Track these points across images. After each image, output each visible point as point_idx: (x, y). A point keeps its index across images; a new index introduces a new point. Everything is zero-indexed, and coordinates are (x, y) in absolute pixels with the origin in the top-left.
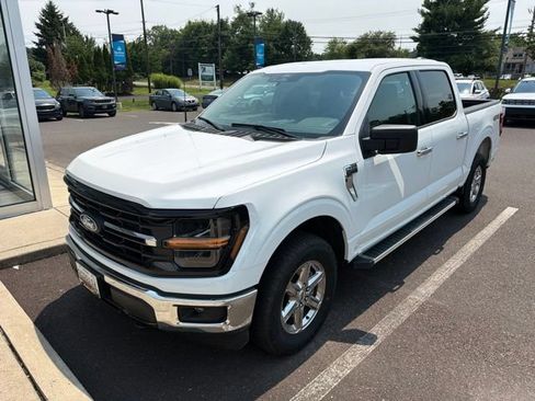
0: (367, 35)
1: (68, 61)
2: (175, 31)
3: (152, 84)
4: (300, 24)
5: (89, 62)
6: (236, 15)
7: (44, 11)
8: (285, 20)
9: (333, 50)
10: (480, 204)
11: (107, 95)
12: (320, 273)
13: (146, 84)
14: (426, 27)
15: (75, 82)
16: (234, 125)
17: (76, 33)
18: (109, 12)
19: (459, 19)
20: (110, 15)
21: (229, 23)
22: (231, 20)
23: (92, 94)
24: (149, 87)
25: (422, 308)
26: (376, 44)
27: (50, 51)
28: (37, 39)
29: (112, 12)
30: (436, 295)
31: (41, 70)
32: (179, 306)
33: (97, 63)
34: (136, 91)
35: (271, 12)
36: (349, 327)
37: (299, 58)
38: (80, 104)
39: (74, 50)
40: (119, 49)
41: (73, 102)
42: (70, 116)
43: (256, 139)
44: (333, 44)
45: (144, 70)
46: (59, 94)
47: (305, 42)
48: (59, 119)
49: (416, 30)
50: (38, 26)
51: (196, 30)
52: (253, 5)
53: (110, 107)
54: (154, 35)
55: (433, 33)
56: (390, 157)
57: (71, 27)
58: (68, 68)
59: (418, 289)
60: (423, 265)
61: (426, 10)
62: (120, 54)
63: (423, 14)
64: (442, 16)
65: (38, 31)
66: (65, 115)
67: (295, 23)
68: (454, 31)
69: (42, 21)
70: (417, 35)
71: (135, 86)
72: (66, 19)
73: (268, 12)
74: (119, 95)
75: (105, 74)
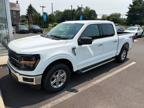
0: (113, 14)
1: (33, 19)
2: (62, 12)
3: (53, 25)
4: (94, 11)
5: (38, 19)
6: (78, 8)
7: (29, 6)
8: (90, 9)
9: (103, 18)
10: (125, 61)
11: (41, 28)
12: (64, 73)
13: (52, 25)
14: (130, 12)
15: (34, 24)
16: (51, 36)
17: (36, 12)
18: (43, 7)
19: (139, 10)
20: (43, 8)
21: (76, 10)
22: (76, 9)
23: (37, 27)
24: (53, 26)
25: (94, 85)
26: (115, 16)
27: (29, 16)
28: (27, 13)
29: (44, 7)
30: (100, 83)
31: (27, 21)
32: (23, 77)
33: (40, 20)
34: (49, 27)
35: (87, 7)
36: (73, 88)
37: (93, 19)
38: (34, 30)
39: (35, 16)
40: (45, 16)
41: (32, 29)
42: (31, 33)
43: (53, 39)
44: (103, 16)
45: (52, 22)
46: (29, 27)
47: (96, 15)
48: (28, 33)
49: (127, 13)
50: (27, 10)
51: (67, 12)
52: (82, 5)
53: (41, 31)
54: (56, 13)
55: (131, 14)
56: (87, 45)
57: (35, 10)
58: (33, 21)
59: (96, 81)
60: (101, 75)
61: (130, 7)
62: (45, 17)
63: (129, 8)
64: (135, 9)
65: (27, 11)
66: (30, 32)
67: (93, 10)
68: (138, 13)
69: (28, 9)
70: (127, 14)
71: (49, 26)
72: (34, 8)
73: (86, 7)
74: (45, 28)
75: (42, 22)
